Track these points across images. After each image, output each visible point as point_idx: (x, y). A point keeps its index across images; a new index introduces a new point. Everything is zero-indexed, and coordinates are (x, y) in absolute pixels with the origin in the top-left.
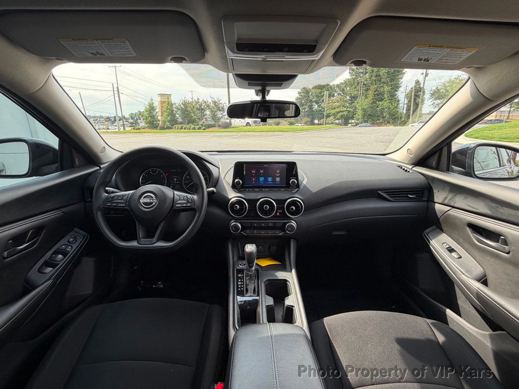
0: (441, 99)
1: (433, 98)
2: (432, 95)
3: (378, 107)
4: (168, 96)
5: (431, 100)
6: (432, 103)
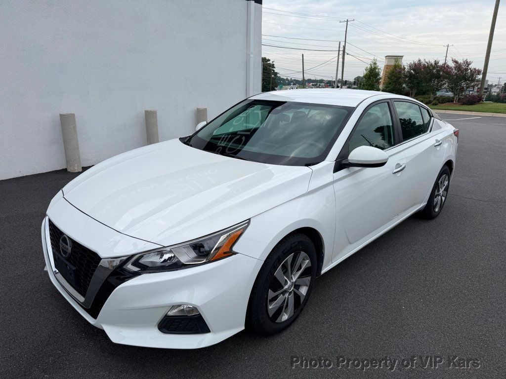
4: (399, 58)
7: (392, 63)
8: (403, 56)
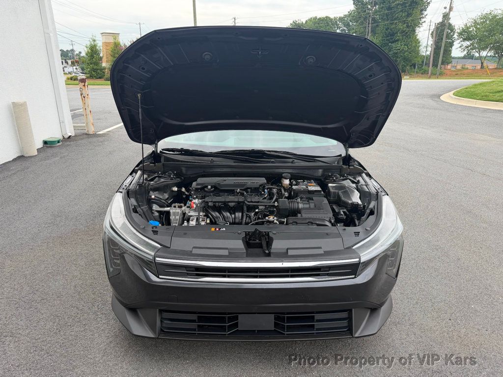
0: (471, 40)
1: (461, 39)
2: (460, 34)
3: (390, 51)
4: (115, 35)
5: (459, 41)
6: (460, 44)
7: (112, 40)
8: (119, 34)
